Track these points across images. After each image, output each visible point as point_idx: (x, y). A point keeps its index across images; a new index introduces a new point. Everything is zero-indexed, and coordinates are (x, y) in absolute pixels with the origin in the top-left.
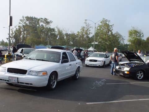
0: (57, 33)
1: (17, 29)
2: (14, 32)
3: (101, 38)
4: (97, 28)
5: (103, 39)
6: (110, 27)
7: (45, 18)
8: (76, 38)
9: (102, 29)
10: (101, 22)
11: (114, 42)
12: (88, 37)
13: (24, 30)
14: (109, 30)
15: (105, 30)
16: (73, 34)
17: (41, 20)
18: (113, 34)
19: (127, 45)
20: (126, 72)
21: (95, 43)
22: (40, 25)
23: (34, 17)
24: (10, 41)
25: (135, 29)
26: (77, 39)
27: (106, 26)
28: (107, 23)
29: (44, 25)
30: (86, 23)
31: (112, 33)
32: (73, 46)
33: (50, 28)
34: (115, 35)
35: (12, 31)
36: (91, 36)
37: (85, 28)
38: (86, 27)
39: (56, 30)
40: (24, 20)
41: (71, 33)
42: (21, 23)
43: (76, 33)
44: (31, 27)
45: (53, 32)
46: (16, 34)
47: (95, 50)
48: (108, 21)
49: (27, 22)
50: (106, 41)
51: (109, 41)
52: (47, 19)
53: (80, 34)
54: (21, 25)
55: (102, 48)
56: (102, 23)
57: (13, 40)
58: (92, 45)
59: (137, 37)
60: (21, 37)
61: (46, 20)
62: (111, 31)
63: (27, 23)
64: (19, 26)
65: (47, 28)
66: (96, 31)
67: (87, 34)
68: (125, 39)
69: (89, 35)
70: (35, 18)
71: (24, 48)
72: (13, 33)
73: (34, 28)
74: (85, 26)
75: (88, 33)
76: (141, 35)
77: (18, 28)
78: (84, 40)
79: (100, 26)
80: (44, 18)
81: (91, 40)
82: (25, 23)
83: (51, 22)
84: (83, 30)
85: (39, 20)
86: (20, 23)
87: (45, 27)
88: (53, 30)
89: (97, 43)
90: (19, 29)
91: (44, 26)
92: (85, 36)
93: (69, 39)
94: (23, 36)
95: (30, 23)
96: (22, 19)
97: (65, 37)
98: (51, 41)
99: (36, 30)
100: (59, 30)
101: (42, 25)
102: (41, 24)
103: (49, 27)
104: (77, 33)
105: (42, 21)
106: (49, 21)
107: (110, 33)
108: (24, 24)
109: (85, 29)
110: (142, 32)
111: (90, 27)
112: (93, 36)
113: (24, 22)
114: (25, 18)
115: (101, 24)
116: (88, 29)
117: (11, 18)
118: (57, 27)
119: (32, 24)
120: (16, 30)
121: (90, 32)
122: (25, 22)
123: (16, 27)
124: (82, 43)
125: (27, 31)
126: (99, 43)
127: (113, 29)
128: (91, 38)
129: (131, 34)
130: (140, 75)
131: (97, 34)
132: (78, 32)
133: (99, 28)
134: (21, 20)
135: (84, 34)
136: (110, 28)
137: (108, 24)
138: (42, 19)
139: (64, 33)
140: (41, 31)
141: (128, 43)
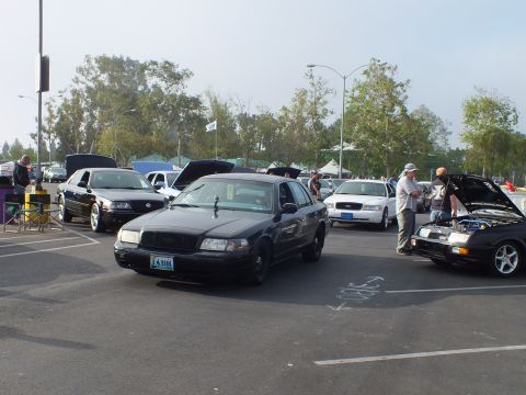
0: (207, 114)
1: (65, 100)
2: (55, 113)
3: (365, 129)
4: (350, 94)
5: (374, 133)
6: (399, 89)
7: (167, 62)
8: (277, 131)
9: (367, 97)
10: (365, 72)
11: (412, 144)
12: (318, 126)
13: (94, 106)
14: (394, 101)
15: (379, 101)
16: (267, 118)
17: (151, 67)
18: (408, 113)
19: (458, 153)
20: (456, 251)
21: (346, 149)
22: (150, 85)
23: (125, 59)
24: (41, 144)
25: (488, 96)
26: (280, 135)
27: (384, 85)
28: (388, 73)
29: (163, 85)
30: (311, 76)
31: (404, 111)
32: (268, 157)
33: (183, 97)
34: (416, 117)
35: (49, 110)
36: (328, 122)
37: (309, 94)
38: (313, 89)
39: (206, 103)
40: (92, 68)
41: (258, 113)
42: (82, 78)
43: (276, 112)
44: (116, 92)
45: (196, 111)
46: (62, 118)
47: (345, 171)
48: (389, 68)
49: (104, 78)
50: (384, 138)
51: (396, 139)
52: (171, 65)
53: (291, 116)
54: (81, 87)
55: (371, 165)
56: (368, 76)
57: (53, 142)
58: (335, 156)
59: (496, 125)
60: (82, 128)
61: (168, 66)
62: (400, 104)
63: (100, 78)
64: (74, 92)
65: (173, 96)
66: (348, 105)
67: (314, 114)
68: (450, 133)
69: (322, 121)
70: (130, 62)
71: (90, 170)
72: (52, 116)
73: (126, 96)
74: (308, 87)
75: (320, 112)
76: (510, 117)
77: (70, 97)
78: (303, 138)
79: (362, 88)
80: (160, 61)
81: (328, 137)
82: (94, 79)
83: (188, 75)
84: (303, 102)
85: (144, 67)
86: (77, 81)
87: (166, 93)
88: (196, 102)
89: (351, 147)
90: (76, 102)
91: (163, 90)
92: (309, 124)
93: (251, 135)
94: (89, 127)
95: (112, 79)
96: (84, 64)
97: (238, 129)
98: (189, 144)
99: (133, 103)
100: (216, 101)
101: (155, 86)
102: (152, 81)
103: (179, 93)
104: (282, 114)
105: (154, 73)
106: (178, 70)
107: (397, 109)
108: (91, 85)
109: (309, 99)
110: (512, 106)
111: (327, 92)
112: (338, 123)
113: (90, 77)
114: (93, 62)
115: (364, 79)
116: (319, 99)
117: (45, 63)
118: (208, 94)
119: (119, 83)
120: (66, 106)
121: (327, 106)
122: (94, 75)
123: (64, 95)
124: (296, 148)
125: (103, 107)
126: (358, 146)
127: (406, 97)
128: (332, 128)
129: (472, 112)
130: (508, 261)
131: (350, 117)
132: (285, 109)
133: (357, 93)
134: (80, 70)
135: (305, 114)
136: (398, 93)
137: (391, 80)
138: (155, 63)
139: (234, 111)
140: (153, 107)
141: (463, 146)
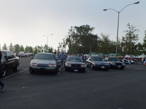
30: (129, 25)
52: (88, 26)
54: (70, 34)
72: (64, 42)
83: (93, 29)
96: (70, 29)
120: (66, 39)
138: (84, 26)
